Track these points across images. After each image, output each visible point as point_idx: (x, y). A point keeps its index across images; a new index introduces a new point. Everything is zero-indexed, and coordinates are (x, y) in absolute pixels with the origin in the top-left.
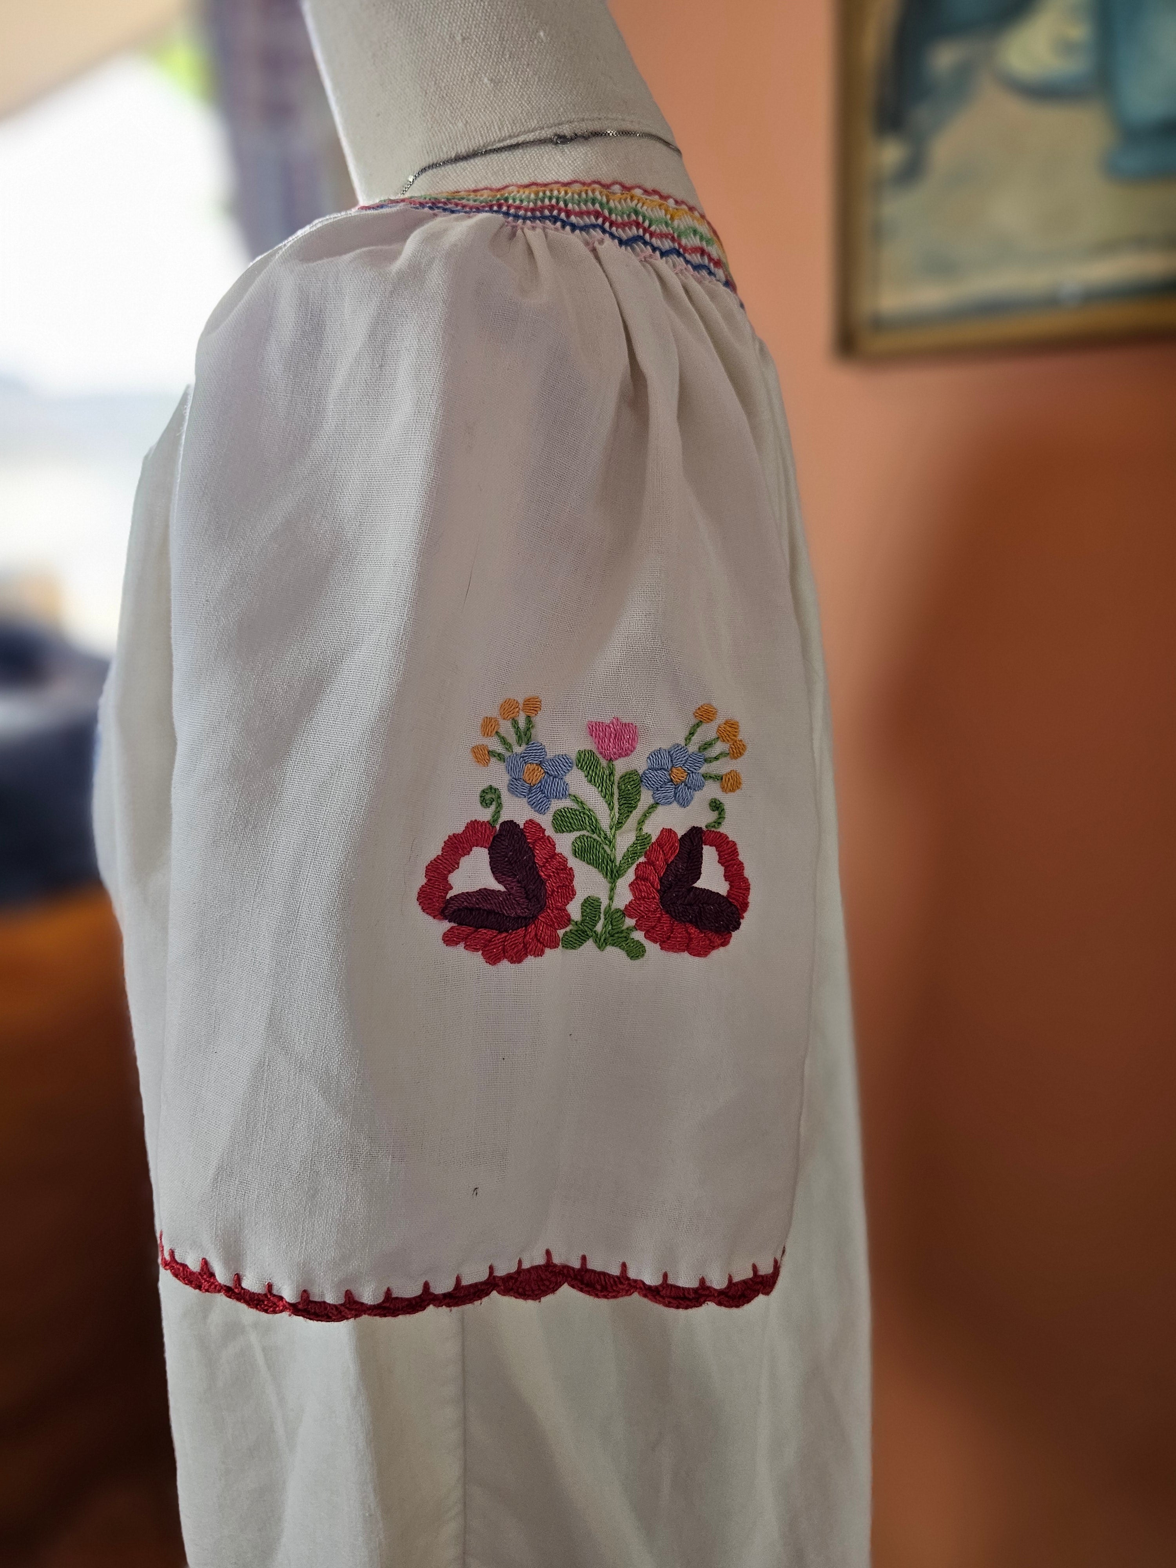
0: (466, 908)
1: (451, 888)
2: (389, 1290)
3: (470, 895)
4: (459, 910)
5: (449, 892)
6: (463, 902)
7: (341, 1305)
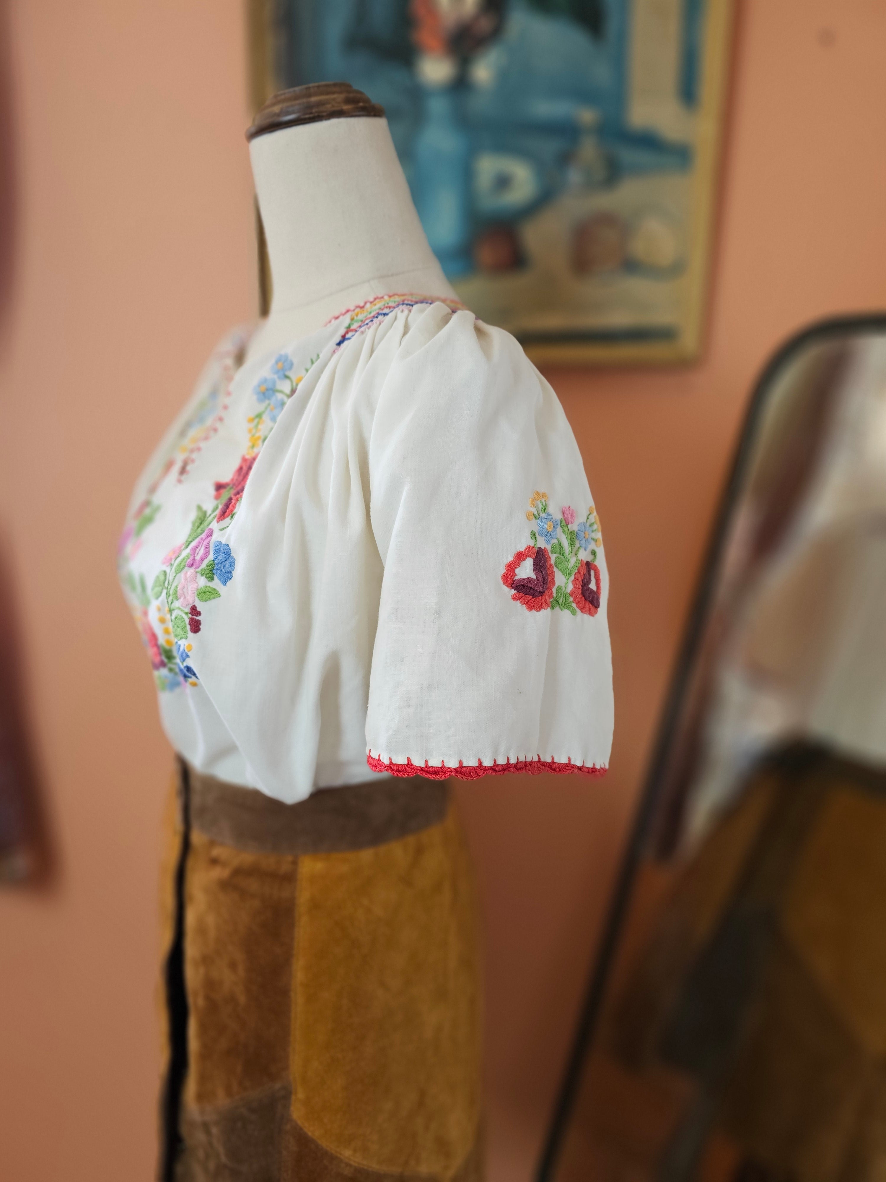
0: (522, 585)
1: (516, 575)
2: (479, 759)
3: (524, 580)
4: (519, 585)
5: (515, 577)
6: (521, 582)
7: (477, 767)
